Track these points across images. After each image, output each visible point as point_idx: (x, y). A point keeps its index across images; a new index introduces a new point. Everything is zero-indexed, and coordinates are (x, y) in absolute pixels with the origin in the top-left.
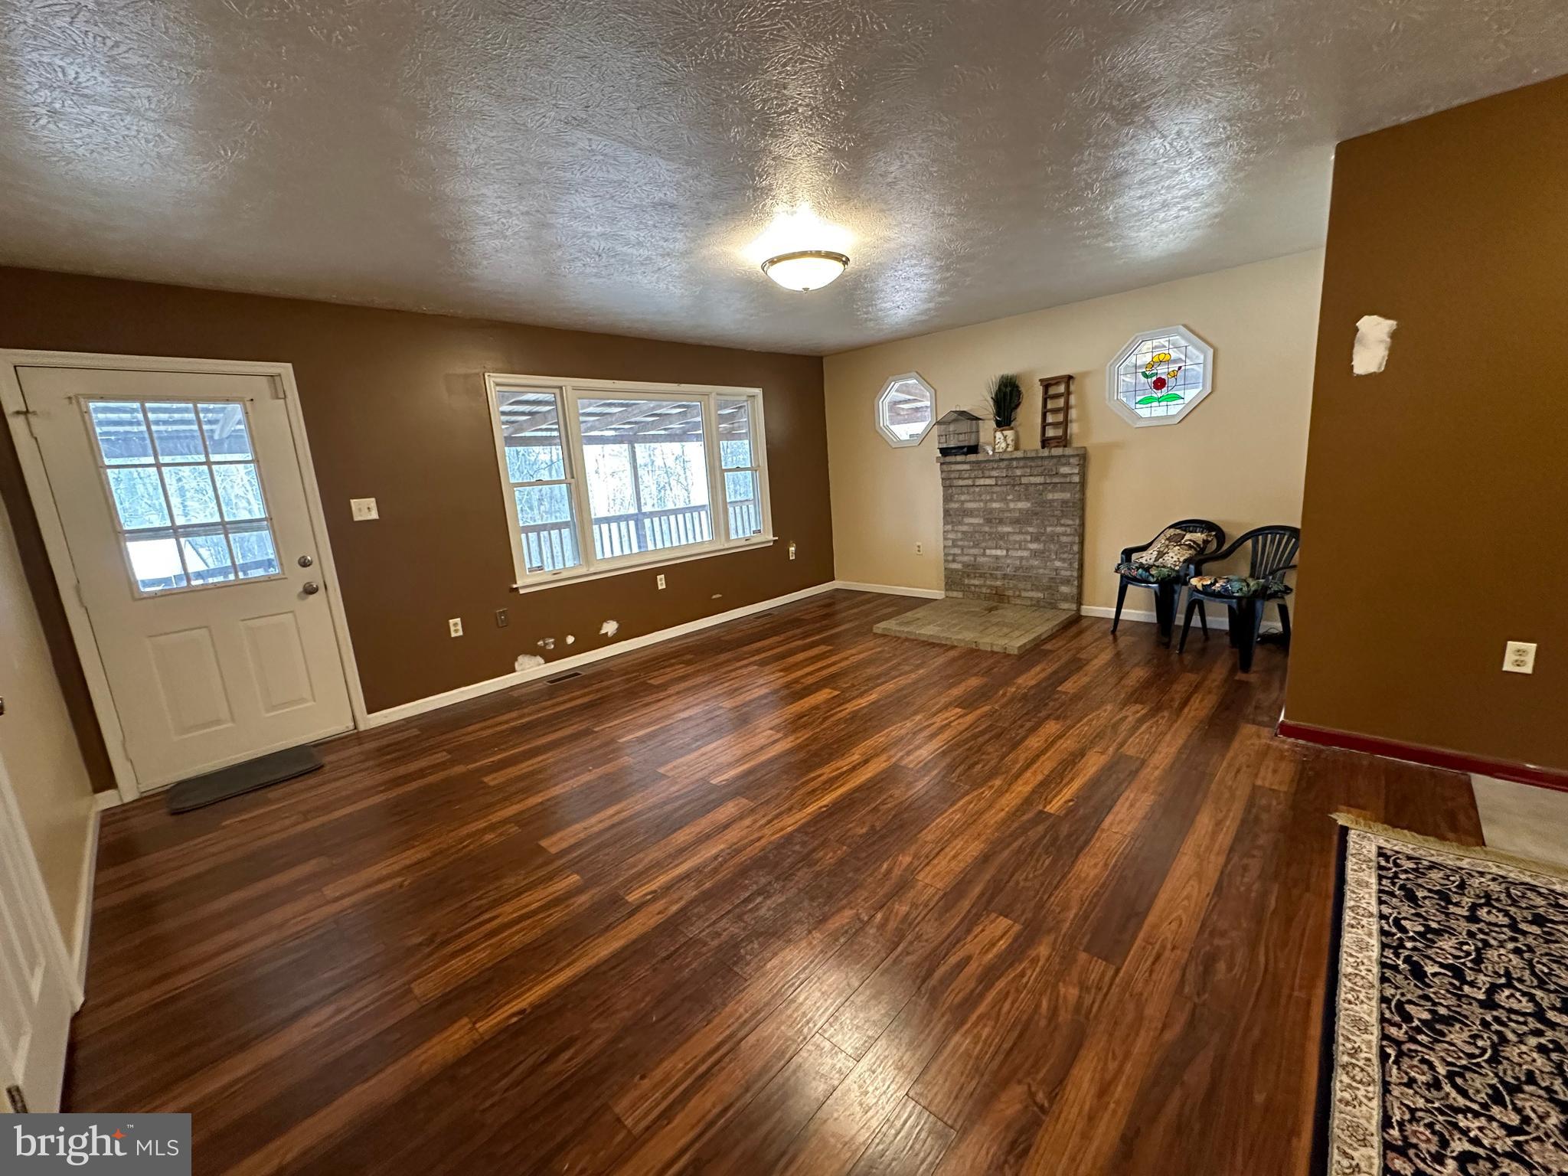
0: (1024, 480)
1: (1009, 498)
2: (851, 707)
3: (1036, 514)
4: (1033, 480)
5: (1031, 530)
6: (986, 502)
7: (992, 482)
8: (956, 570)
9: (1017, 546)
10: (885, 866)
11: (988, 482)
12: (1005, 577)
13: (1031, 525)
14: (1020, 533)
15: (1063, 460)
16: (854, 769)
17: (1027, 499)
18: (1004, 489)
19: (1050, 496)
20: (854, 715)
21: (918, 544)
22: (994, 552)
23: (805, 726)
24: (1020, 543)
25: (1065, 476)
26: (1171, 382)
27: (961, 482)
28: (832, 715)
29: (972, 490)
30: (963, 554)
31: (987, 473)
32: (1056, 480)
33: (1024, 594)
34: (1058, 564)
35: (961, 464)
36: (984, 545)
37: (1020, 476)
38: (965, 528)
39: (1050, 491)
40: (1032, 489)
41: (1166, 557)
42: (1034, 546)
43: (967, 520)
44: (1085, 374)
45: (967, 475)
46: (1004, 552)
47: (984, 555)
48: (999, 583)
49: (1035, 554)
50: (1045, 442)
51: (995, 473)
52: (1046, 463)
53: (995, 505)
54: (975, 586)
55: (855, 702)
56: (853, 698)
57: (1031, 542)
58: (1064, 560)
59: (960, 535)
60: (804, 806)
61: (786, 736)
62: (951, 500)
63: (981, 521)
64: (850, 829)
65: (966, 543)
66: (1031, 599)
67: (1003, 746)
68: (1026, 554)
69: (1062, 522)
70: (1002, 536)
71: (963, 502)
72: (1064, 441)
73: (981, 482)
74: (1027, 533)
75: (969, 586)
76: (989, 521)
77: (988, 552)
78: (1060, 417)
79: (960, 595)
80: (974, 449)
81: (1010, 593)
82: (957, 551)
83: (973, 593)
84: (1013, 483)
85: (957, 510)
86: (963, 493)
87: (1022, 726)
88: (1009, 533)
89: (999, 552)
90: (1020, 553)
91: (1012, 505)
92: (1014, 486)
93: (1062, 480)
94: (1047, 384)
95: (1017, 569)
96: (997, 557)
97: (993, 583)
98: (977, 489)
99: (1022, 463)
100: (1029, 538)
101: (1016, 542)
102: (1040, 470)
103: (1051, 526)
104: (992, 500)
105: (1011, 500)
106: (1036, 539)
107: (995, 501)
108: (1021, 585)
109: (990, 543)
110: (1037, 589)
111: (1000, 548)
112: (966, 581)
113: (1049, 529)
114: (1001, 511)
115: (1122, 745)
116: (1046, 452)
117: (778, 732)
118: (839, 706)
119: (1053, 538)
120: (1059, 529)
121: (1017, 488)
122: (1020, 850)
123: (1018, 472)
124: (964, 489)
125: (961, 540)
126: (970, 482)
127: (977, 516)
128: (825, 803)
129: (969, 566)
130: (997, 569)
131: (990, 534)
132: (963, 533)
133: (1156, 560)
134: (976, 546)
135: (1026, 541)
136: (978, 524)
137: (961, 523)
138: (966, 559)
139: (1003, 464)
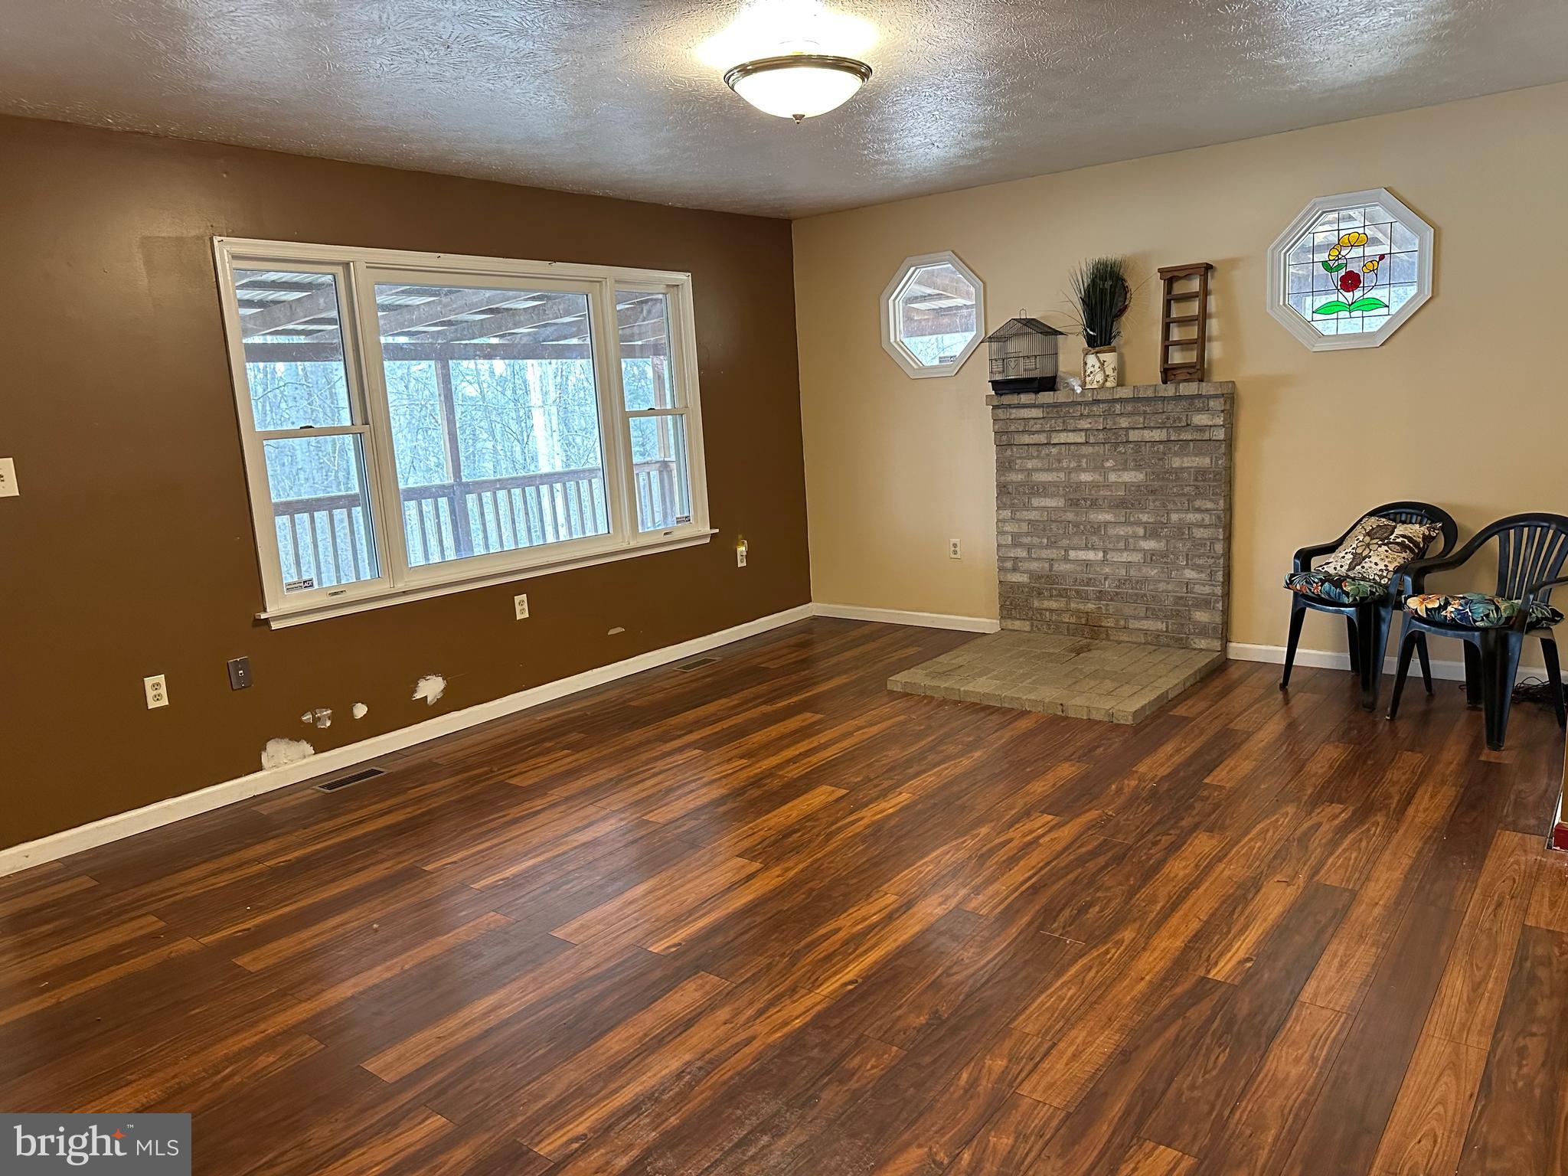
0: (1134, 436)
1: (1109, 464)
2: (870, 815)
3: (1153, 492)
4: (1148, 435)
5: (1145, 518)
6: (1069, 472)
7: (1080, 438)
8: (1020, 585)
9: (1121, 545)
10: (965, 1076)
11: (1073, 438)
12: (1101, 595)
13: (1144, 510)
14: (1127, 523)
15: (1198, 403)
16: (890, 918)
17: (1138, 467)
18: (1100, 449)
19: (1176, 462)
20: (877, 830)
21: (954, 540)
22: (1083, 555)
23: (796, 849)
24: (1126, 539)
25: (1201, 429)
26: (1368, 279)
27: (1027, 439)
28: (840, 830)
29: (1045, 451)
30: (1030, 558)
31: (1071, 424)
32: (1186, 436)
33: (1134, 624)
34: (1190, 574)
35: (1028, 408)
36: (1065, 542)
37: (1127, 429)
38: (1033, 515)
39: (1176, 454)
40: (1146, 450)
41: (1367, 564)
42: (1150, 545)
43: (1036, 502)
44: (1232, 263)
45: (1038, 427)
46: (1101, 554)
47: (1066, 559)
48: (1091, 606)
49: (1151, 557)
50: (1168, 373)
51: (1084, 424)
52: (1170, 407)
53: (1085, 477)
54: (1051, 611)
55: (875, 808)
56: (871, 801)
57: (1144, 537)
58: (1198, 568)
59: (1025, 527)
60: (816, 985)
61: (766, 867)
62: (1011, 469)
63: (1061, 503)
64: (899, 1018)
65: (1036, 540)
66: (1146, 632)
67: (1128, 876)
68: (1136, 557)
69: (1198, 503)
70: (1097, 529)
71: (1029, 472)
72: (1198, 371)
73: (1063, 438)
74: (1138, 523)
75: (1040, 611)
76: (1073, 503)
77: (1072, 554)
78: (1193, 332)
79: (1026, 626)
80: (1048, 383)
81: (1109, 623)
82: (1022, 553)
83: (1048, 623)
84: (1115, 440)
85: (1022, 484)
86: (1030, 457)
87: (1155, 843)
88: (1107, 523)
89: (1091, 555)
90: (1125, 557)
91: (1113, 477)
92: (1117, 444)
93: (1197, 436)
94: (1171, 277)
95: (1121, 583)
96: (1087, 564)
97: (1081, 607)
98: (1054, 450)
99: (1129, 408)
100: (1141, 531)
101: (1119, 537)
102: (1160, 419)
103: (1177, 511)
104: (1079, 469)
105: (1113, 469)
106: (1152, 533)
107: (1084, 471)
108: (1128, 610)
109: (1076, 541)
110: (1152, 614)
111: (1093, 548)
112: (1036, 604)
113: (1174, 517)
114: (1094, 485)
115: (1316, 871)
116: (1170, 390)
117: (753, 859)
118: (852, 812)
119: (1181, 531)
120: (1192, 517)
121: (1121, 449)
122: (1177, 1042)
123: (1124, 423)
124: (1033, 451)
125: (1027, 534)
126: (1042, 438)
127: (1053, 496)
128: (850, 976)
129: (1040, 578)
130: (1089, 582)
131: (1076, 525)
132: (1030, 522)
133: (1351, 568)
134: (1052, 544)
135: (1135, 536)
136: (1056, 509)
137: (1027, 507)
138: (1035, 566)
139: (1097, 409)
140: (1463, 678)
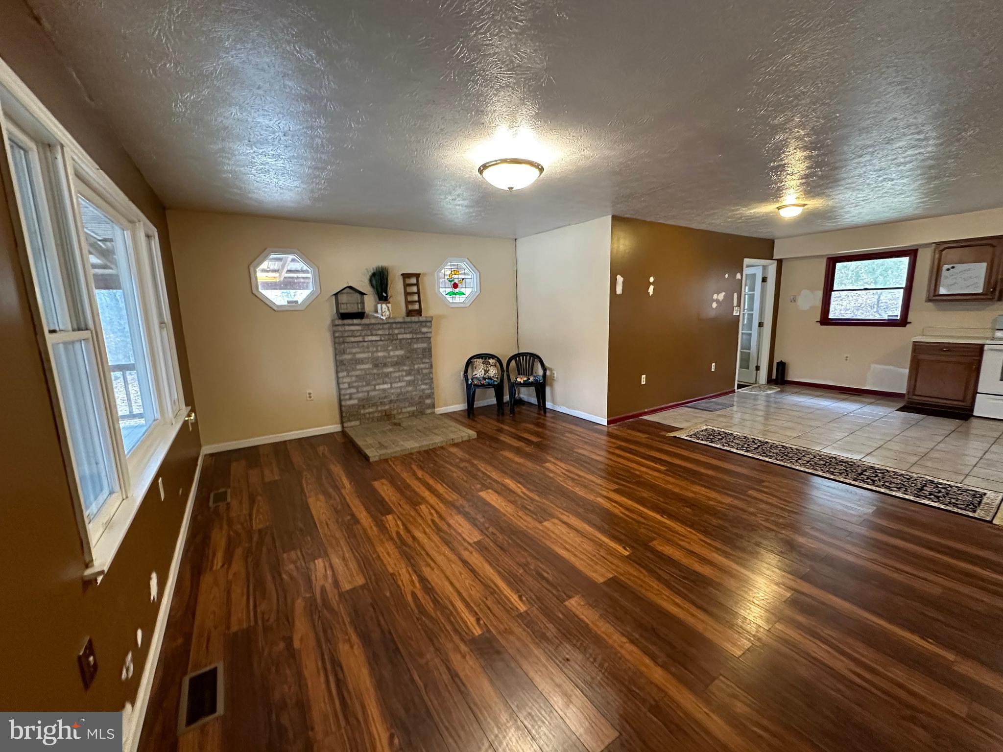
0: (400, 337)
1: (390, 348)
3: (408, 358)
4: (405, 336)
5: (405, 368)
6: (373, 353)
7: (378, 338)
8: (353, 406)
9: (398, 380)
11: (374, 338)
12: (391, 402)
13: (404, 365)
14: (399, 371)
15: (424, 324)
17: (401, 349)
18: (386, 343)
19: (415, 346)
21: (310, 391)
22: (382, 387)
24: (399, 377)
25: (424, 333)
26: (460, 285)
27: (352, 339)
29: (361, 344)
30: (358, 392)
31: (374, 332)
32: (419, 336)
33: (404, 410)
34: (423, 387)
35: (354, 326)
36: (374, 382)
37: (397, 334)
38: (358, 373)
39: (415, 343)
40: (404, 342)
41: (490, 372)
42: (408, 378)
43: (358, 367)
44: (425, 274)
45: (358, 334)
46: (389, 386)
47: (375, 390)
48: (387, 407)
49: (409, 383)
50: (410, 313)
51: (380, 332)
52: (414, 325)
53: (380, 354)
54: (369, 413)
57: (406, 376)
58: (426, 384)
59: (354, 379)
62: (342, 354)
63: (370, 366)
65: (360, 384)
66: (409, 412)
68: (403, 384)
69: (424, 361)
70: (387, 375)
71: (354, 354)
72: (419, 312)
73: (370, 338)
74: (403, 370)
75: (364, 415)
76: (376, 366)
77: (377, 387)
78: (410, 298)
79: (358, 423)
80: (361, 315)
81: (395, 412)
82: (354, 390)
83: (368, 419)
84: (392, 338)
85: (351, 360)
86: (353, 347)
88: (391, 372)
89: (385, 386)
90: (399, 385)
91: (392, 353)
92: (392, 340)
93: (423, 336)
94: (406, 276)
95: (399, 395)
96: (384, 390)
97: (383, 408)
98: (365, 344)
99: (399, 326)
100: (404, 373)
101: (396, 377)
102: (410, 330)
103: (418, 364)
104: (377, 351)
105: (392, 350)
106: (409, 373)
107: (380, 351)
108: (402, 405)
109: (378, 381)
110: (411, 405)
111: (386, 383)
112: (362, 412)
113: (416, 367)
114: (385, 357)
116: (408, 319)
119: (419, 371)
120: (422, 366)
121: (394, 342)
123: (396, 331)
124: (356, 345)
125: (355, 382)
126: (361, 339)
127: (367, 363)
129: (363, 400)
130: (386, 397)
131: (378, 375)
132: (357, 376)
133: (485, 374)
134: (368, 385)
135: (402, 376)
136: (368, 369)
137: (353, 370)
138: (360, 395)
139: (386, 326)
140: (495, 402)
